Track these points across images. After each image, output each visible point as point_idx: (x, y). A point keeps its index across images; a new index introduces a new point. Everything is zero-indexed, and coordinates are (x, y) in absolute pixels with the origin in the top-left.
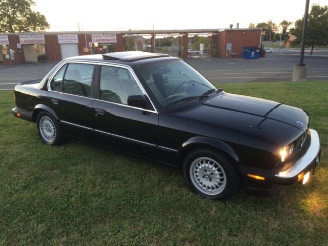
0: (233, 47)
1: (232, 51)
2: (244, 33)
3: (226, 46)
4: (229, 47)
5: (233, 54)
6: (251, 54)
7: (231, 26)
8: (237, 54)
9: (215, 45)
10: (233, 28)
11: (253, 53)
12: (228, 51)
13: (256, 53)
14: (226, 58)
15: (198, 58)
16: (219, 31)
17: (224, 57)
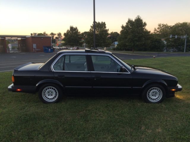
0: (37, 46)
1: (37, 48)
2: (42, 38)
3: (33, 46)
4: (35, 46)
5: (37, 50)
6: (49, 50)
7: (32, 34)
8: (40, 50)
9: (24, 45)
10: (33, 35)
11: (50, 50)
12: (34, 48)
13: (51, 49)
14: (33, 52)
15: (13, 53)
16: (27, 37)
17: (33, 51)
